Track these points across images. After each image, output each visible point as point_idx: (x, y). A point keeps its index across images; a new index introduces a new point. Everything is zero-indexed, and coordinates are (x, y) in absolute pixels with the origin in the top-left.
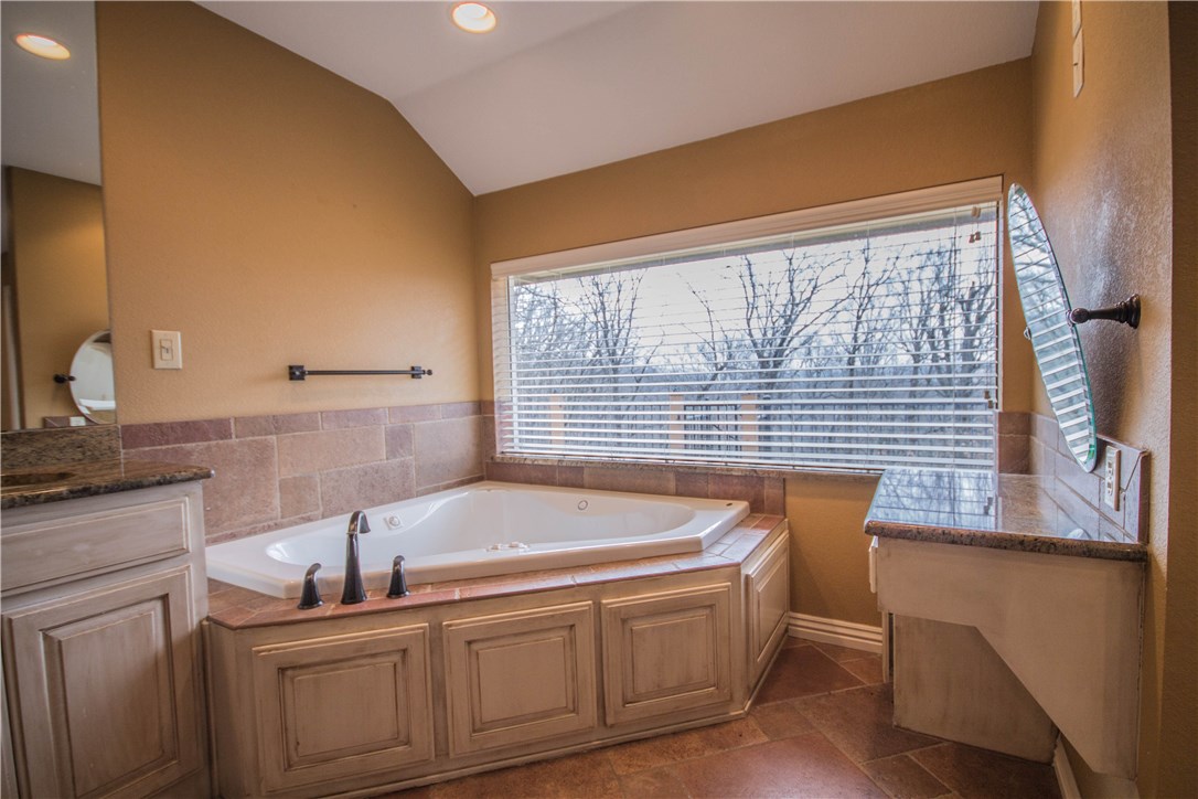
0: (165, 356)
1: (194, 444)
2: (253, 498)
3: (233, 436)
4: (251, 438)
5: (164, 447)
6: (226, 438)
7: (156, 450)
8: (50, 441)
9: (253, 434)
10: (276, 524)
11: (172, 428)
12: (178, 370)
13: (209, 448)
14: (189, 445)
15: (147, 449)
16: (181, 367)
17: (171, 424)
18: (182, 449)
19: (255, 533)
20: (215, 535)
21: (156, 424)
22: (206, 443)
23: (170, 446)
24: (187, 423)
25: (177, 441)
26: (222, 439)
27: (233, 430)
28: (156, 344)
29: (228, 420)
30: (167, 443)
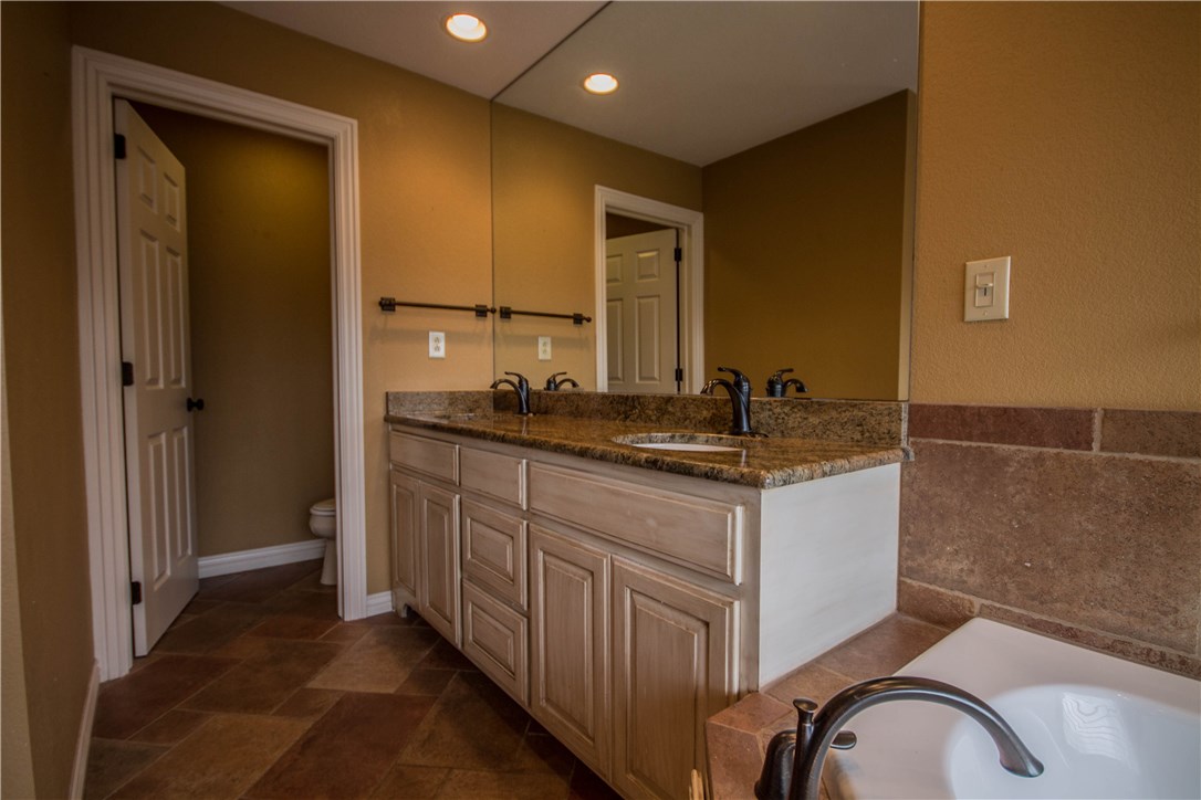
0: (980, 300)
1: (1014, 448)
2: (1130, 582)
3: (1096, 445)
4: (1137, 456)
5: (965, 444)
6: (1077, 446)
7: (952, 446)
8: (834, 414)
9: (1144, 450)
10: (1183, 662)
11: (979, 414)
12: (1003, 321)
13: (1040, 459)
14: (1006, 447)
15: (940, 442)
16: (1007, 316)
17: (980, 408)
18: (991, 450)
19: (1124, 654)
20: (1037, 616)
21: (955, 407)
22: (1039, 449)
23: (974, 444)
24: (1005, 410)
25: (985, 437)
26: (1068, 447)
27: (1097, 435)
28: (969, 283)
29: (1089, 413)
30: (970, 438)
